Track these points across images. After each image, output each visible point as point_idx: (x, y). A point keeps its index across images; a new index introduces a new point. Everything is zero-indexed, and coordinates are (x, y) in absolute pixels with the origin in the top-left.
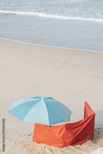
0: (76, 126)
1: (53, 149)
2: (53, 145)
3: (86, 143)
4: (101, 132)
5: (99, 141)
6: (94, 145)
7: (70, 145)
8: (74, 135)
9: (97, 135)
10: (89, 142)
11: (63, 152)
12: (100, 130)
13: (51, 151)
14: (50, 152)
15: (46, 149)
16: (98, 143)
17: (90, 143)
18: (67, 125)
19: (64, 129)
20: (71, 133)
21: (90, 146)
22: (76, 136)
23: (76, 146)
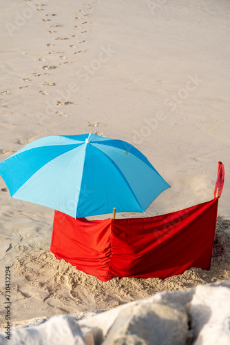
0: (146, 227)
1: (84, 279)
2: (86, 268)
3: (181, 276)
7: (130, 276)
8: (137, 251)
10: (191, 274)
13: (75, 286)
14: (70, 286)
15: (67, 277)
17: (193, 277)
18: (115, 221)
19: (109, 232)
20: (130, 244)
23: (148, 281)
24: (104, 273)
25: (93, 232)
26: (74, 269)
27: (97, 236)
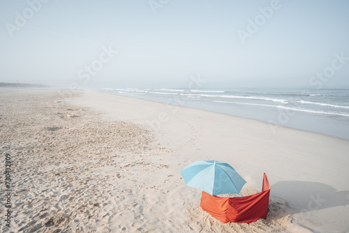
0: (242, 201)
1: (215, 222)
2: (216, 216)
3: (256, 223)
4: (280, 208)
5: (273, 221)
6: (265, 227)
7: (235, 222)
8: (239, 212)
9: (273, 212)
10: (260, 221)
11: (224, 229)
12: (279, 205)
13: (212, 225)
14: (210, 225)
15: (208, 220)
16: (271, 225)
17: (261, 223)
18: (230, 198)
19: (227, 203)
20: (236, 209)
21: (259, 227)
22: (242, 214)
23: (243, 224)
24: (224, 220)
25: (220, 202)
26: (210, 216)
27: (221, 204)
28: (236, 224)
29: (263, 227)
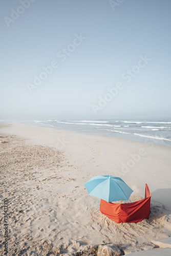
1: (111, 222)
2: (112, 218)
3: (141, 222)
5: (154, 221)
7: (126, 222)
8: (128, 215)
9: (153, 213)
10: (144, 221)
11: (118, 228)
12: (158, 208)
13: (108, 225)
14: (107, 225)
15: (106, 221)
16: (153, 224)
18: (122, 204)
19: (120, 208)
20: (126, 212)
21: (144, 226)
22: (130, 216)
23: (131, 224)
24: (118, 221)
25: (114, 207)
26: (107, 218)
27: (115, 209)
28: (127, 224)
29: (147, 226)
